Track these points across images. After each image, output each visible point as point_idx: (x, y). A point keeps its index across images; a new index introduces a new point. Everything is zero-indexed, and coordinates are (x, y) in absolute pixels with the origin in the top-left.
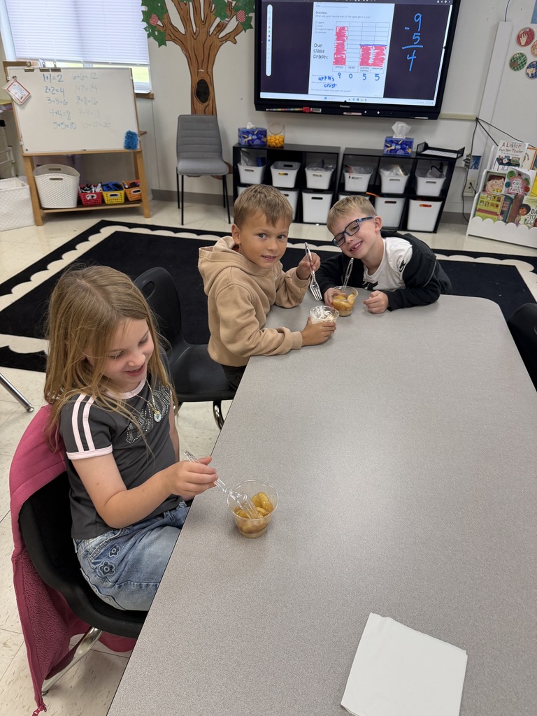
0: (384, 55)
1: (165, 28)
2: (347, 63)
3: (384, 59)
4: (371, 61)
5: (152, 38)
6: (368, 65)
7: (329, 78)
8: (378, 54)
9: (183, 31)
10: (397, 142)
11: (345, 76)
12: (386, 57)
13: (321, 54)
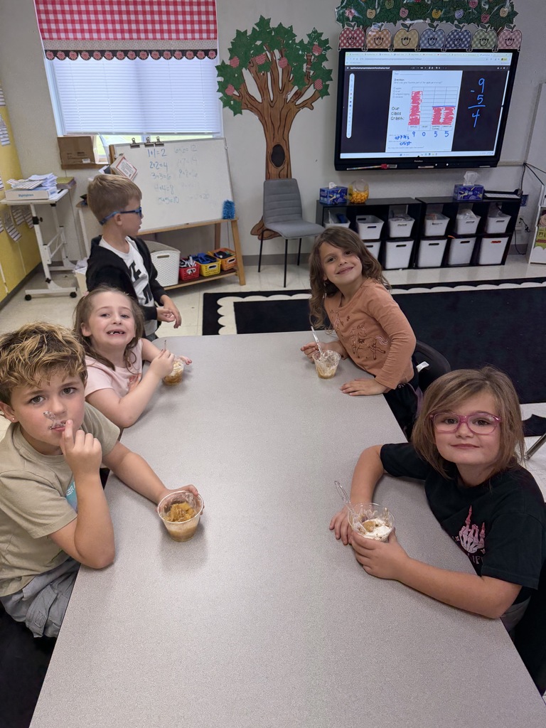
0: (453, 114)
1: (241, 98)
2: (420, 123)
3: (452, 118)
4: (441, 120)
5: (227, 107)
6: (440, 123)
7: (405, 137)
8: (447, 114)
9: (260, 100)
10: (469, 189)
11: (418, 134)
12: (455, 116)
13: (398, 116)
